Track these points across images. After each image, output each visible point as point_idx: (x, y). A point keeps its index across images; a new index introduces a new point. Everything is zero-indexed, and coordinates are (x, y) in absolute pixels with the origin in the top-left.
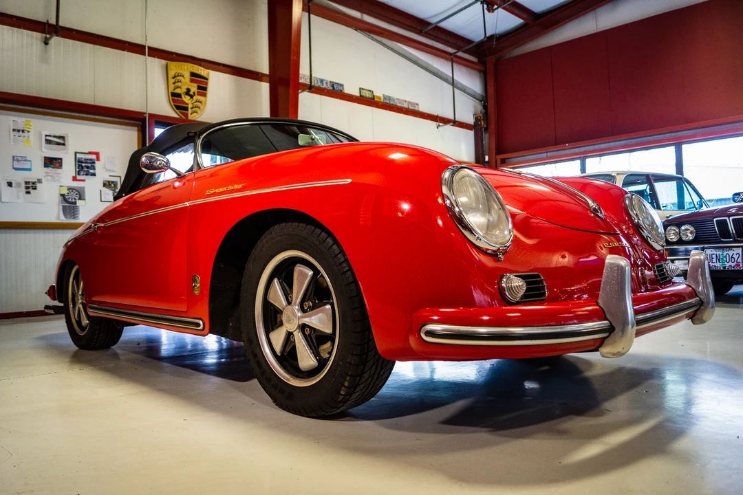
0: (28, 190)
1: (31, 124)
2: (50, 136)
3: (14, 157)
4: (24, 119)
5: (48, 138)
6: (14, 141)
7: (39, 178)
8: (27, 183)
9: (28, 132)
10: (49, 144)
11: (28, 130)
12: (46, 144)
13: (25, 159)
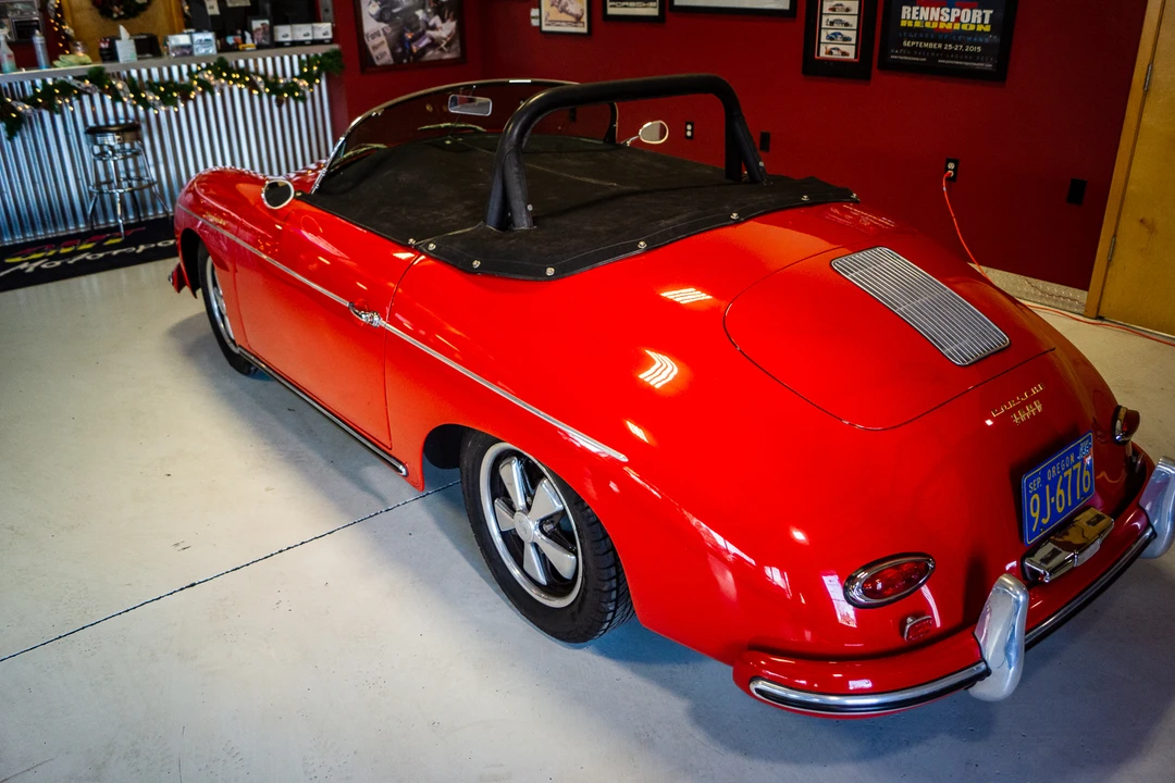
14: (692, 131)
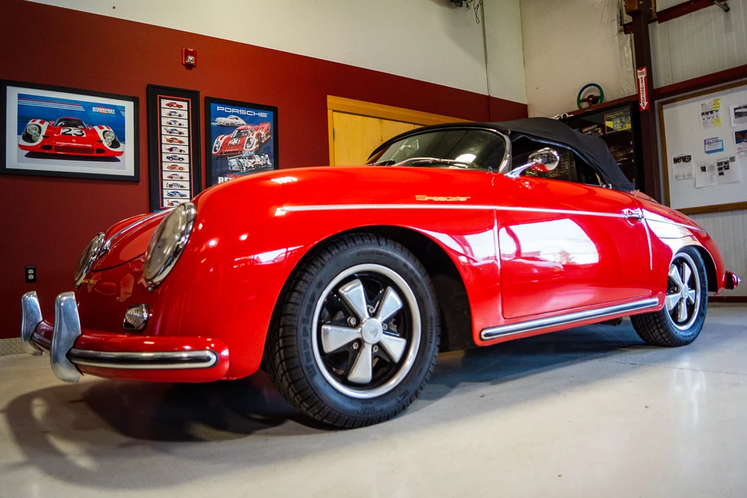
0: (721, 171)
1: (719, 102)
2: (740, 108)
3: (705, 141)
4: (711, 100)
5: (737, 111)
6: (705, 125)
7: (732, 156)
8: (719, 164)
9: (717, 111)
10: (741, 116)
11: (717, 109)
12: (736, 118)
13: (716, 140)
14: (34, 274)
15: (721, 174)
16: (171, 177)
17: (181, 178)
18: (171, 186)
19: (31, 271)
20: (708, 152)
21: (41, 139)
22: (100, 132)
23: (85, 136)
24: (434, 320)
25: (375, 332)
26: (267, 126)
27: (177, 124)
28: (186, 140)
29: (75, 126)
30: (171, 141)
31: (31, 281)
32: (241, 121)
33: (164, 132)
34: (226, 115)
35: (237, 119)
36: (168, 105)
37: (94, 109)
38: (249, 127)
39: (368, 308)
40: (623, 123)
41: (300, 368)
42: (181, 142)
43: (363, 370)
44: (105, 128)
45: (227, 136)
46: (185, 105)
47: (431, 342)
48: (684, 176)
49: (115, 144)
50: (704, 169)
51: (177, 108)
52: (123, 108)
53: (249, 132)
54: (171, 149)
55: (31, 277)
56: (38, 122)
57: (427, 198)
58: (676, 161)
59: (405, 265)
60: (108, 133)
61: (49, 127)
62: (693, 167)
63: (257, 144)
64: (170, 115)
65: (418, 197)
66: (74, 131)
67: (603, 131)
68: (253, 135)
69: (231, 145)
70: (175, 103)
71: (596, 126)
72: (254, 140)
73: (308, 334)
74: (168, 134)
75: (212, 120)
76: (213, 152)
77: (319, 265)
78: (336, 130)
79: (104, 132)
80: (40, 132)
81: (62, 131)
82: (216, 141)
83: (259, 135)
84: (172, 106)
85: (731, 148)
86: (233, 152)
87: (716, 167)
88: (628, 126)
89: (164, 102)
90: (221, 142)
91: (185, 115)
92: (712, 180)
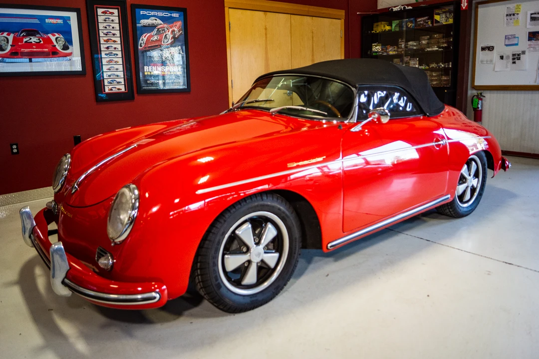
0: (514, 61)
1: (520, 7)
2: (535, 14)
3: (506, 36)
4: (515, 5)
5: (533, 16)
6: (507, 24)
7: (523, 50)
8: (514, 55)
9: (518, 14)
10: (534, 20)
11: (518, 12)
12: (531, 21)
13: (514, 37)
14: (17, 148)
15: (514, 63)
16: (109, 69)
17: (117, 69)
18: (109, 76)
19: (14, 147)
20: (507, 45)
21: (9, 48)
22: (53, 38)
23: (42, 42)
24: (297, 240)
25: (259, 254)
26: (179, 24)
27: (111, 27)
28: (118, 40)
29: (34, 35)
30: (107, 41)
31: (15, 153)
32: (159, 21)
33: (101, 34)
34: (148, 17)
35: (156, 20)
36: (103, 13)
37: (47, 21)
38: (165, 25)
39: (254, 239)
40: (447, 18)
41: (212, 286)
42: (115, 41)
43: (251, 277)
44: (57, 35)
45: (149, 34)
46: (116, 12)
47: (295, 253)
48: (487, 61)
49: (65, 48)
50: (502, 58)
51: (110, 15)
52: (69, 18)
53: (166, 30)
54: (108, 48)
55: (15, 151)
56: (5, 34)
57: (295, 164)
58: (483, 49)
59: (279, 209)
60: (59, 39)
61: (14, 38)
62: (495, 55)
63: (172, 39)
64: (105, 20)
65: (289, 165)
66: (34, 40)
67: (432, 23)
68: (168, 32)
69: (153, 41)
70: (108, 11)
71: (427, 17)
72: (170, 36)
73: (216, 265)
74: (105, 36)
75: (137, 22)
76: (140, 48)
77: (222, 221)
78: (231, 22)
79: (56, 39)
80: (8, 42)
81: (25, 40)
82: (141, 38)
83: (173, 31)
84: (106, 13)
85: (524, 43)
86: (154, 46)
87: (511, 57)
88: (451, 21)
89: (100, 11)
90: (145, 39)
91: (116, 19)
92: (507, 67)
